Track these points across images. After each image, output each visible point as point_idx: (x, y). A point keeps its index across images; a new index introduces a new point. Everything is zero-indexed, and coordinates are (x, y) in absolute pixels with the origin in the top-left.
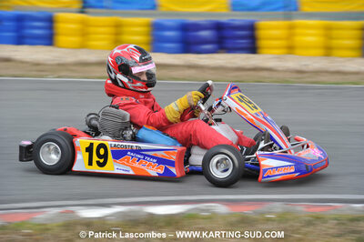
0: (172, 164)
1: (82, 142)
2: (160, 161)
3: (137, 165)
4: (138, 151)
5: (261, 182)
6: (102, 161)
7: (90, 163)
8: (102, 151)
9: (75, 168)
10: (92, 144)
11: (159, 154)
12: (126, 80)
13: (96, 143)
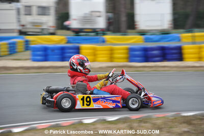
0: (119, 102)
1: (79, 96)
2: (114, 101)
3: (104, 104)
4: (104, 98)
5: (152, 107)
6: (88, 103)
7: (83, 105)
8: (88, 100)
9: (77, 108)
10: (84, 97)
11: (113, 99)
12: (82, 68)
13: (85, 96)
